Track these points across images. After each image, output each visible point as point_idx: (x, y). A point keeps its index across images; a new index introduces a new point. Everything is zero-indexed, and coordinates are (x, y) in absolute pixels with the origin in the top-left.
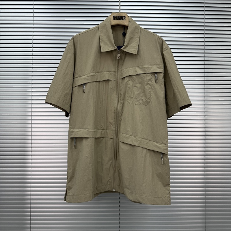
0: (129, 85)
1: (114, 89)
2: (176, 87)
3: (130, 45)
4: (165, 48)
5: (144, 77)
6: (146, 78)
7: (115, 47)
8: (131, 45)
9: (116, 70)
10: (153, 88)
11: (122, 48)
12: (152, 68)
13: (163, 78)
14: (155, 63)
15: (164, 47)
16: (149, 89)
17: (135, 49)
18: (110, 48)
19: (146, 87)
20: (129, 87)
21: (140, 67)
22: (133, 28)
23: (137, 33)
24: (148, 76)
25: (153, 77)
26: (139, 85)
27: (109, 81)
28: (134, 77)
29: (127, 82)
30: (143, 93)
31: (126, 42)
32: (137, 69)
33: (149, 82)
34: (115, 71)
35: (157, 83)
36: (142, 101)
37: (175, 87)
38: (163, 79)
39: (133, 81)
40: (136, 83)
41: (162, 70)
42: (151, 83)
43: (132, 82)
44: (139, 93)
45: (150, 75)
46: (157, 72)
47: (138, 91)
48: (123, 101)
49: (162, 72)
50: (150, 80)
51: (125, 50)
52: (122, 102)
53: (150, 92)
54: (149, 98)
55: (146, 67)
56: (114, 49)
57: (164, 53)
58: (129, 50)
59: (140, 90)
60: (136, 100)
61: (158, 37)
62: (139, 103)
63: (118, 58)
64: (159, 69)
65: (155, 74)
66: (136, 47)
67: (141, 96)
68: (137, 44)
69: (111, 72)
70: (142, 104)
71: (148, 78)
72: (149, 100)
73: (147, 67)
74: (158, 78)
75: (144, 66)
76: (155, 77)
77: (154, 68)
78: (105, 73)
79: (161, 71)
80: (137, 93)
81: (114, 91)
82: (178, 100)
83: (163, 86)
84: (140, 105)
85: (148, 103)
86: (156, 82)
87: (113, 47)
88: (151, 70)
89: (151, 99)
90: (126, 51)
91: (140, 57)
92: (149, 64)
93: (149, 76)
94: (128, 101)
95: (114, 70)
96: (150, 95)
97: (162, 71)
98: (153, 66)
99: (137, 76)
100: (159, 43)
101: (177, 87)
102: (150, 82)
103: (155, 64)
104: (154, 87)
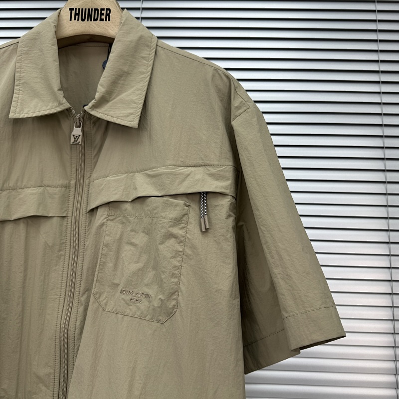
0: (107, 238)
1: (60, 250)
2: (276, 257)
3: (117, 96)
4: (238, 108)
5: (157, 207)
6: (162, 214)
7: (60, 104)
8: (120, 97)
9: (73, 182)
10: (189, 251)
11: (86, 108)
12: (188, 175)
13: (229, 216)
14: (202, 159)
15: (235, 103)
16: (174, 257)
17: (131, 111)
18: (44, 108)
19: (161, 247)
20: (106, 245)
21: (148, 172)
22: (131, 42)
23: (143, 58)
24: (171, 204)
25: (191, 211)
26: (140, 239)
27: (42, 220)
28: (126, 210)
29: (102, 225)
30: (154, 272)
31: (102, 86)
32: (140, 179)
33: (176, 231)
34: (67, 187)
35: (206, 231)
36: (147, 303)
37: (270, 253)
38: (231, 220)
39: (123, 223)
40: (132, 231)
41: (225, 184)
42: (181, 232)
43: (120, 226)
44: (139, 270)
45: (180, 202)
46: (207, 193)
47: (137, 262)
48: (85, 296)
49: (227, 191)
50: (177, 221)
51: (98, 113)
52: (83, 299)
53: (179, 268)
54: (173, 294)
55: (167, 174)
56: (59, 109)
57: (233, 123)
58: (111, 113)
59: (144, 258)
60: (128, 298)
61: (217, 69)
62: (139, 308)
63: (72, 140)
64: (217, 180)
65: (202, 197)
66: (135, 103)
67: (146, 281)
68: (139, 92)
69: (50, 190)
70: (148, 318)
71: (173, 214)
72: (174, 303)
73: (171, 173)
74: (212, 215)
75: (162, 170)
76: (200, 208)
77: (198, 177)
78: (29, 191)
79: (222, 187)
80: (134, 267)
81: (59, 257)
82: (285, 315)
83: (229, 247)
84: (142, 318)
85: (170, 314)
86: (204, 230)
87: (56, 104)
88: (186, 183)
89: (180, 298)
90: (99, 115)
91: (150, 137)
92: (179, 163)
93: (177, 205)
94: (102, 299)
95: (61, 182)
96: (176, 280)
97: (226, 188)
98: (193, 169)
99: (137, 205)
100: (219, 91)
101: (280, 256)
102: (181, 229)
103: (200, 162)
104: (193, 247)
